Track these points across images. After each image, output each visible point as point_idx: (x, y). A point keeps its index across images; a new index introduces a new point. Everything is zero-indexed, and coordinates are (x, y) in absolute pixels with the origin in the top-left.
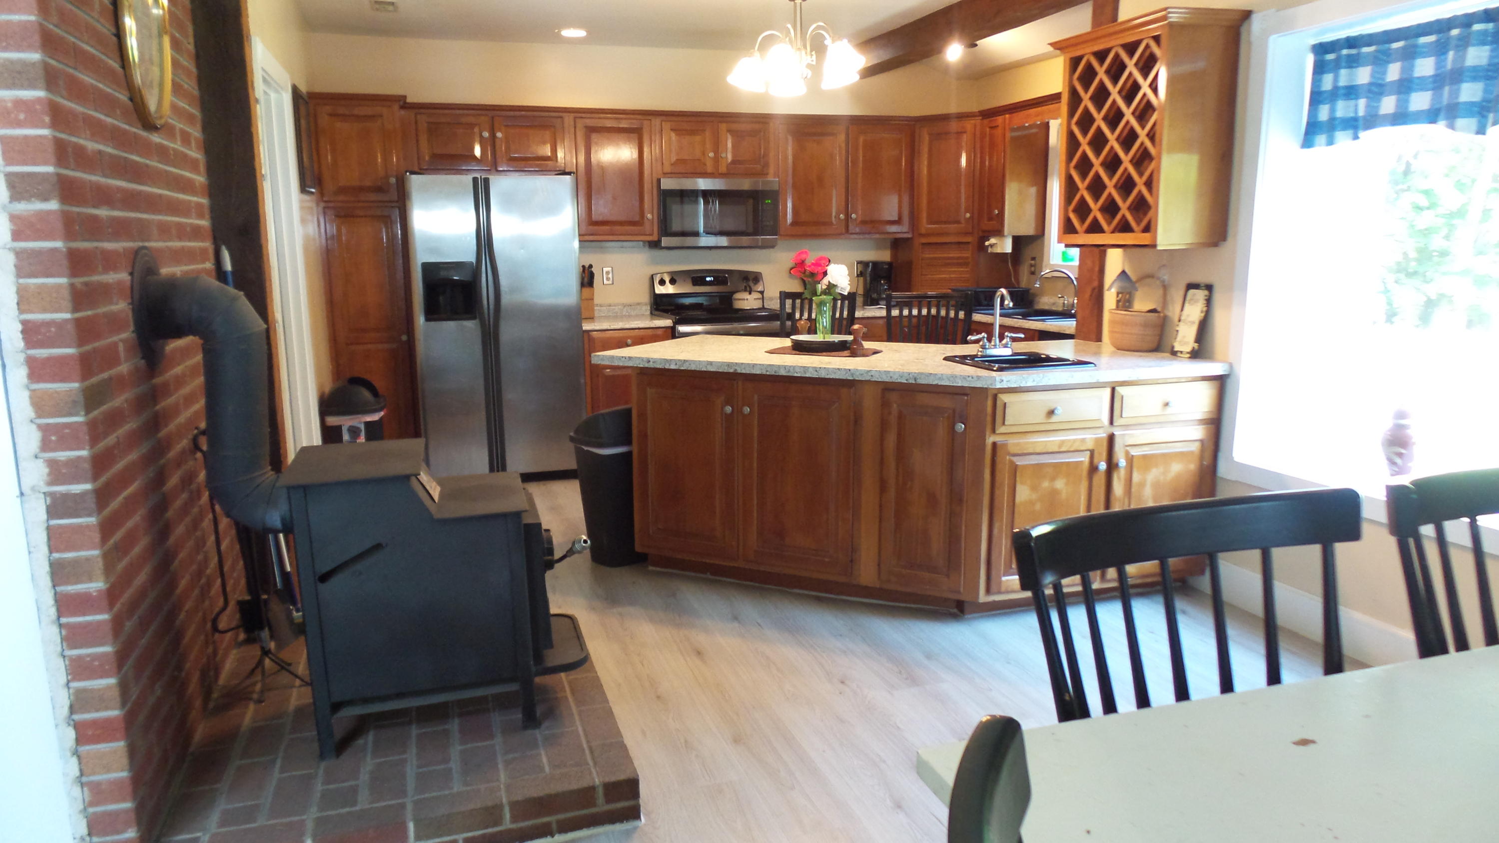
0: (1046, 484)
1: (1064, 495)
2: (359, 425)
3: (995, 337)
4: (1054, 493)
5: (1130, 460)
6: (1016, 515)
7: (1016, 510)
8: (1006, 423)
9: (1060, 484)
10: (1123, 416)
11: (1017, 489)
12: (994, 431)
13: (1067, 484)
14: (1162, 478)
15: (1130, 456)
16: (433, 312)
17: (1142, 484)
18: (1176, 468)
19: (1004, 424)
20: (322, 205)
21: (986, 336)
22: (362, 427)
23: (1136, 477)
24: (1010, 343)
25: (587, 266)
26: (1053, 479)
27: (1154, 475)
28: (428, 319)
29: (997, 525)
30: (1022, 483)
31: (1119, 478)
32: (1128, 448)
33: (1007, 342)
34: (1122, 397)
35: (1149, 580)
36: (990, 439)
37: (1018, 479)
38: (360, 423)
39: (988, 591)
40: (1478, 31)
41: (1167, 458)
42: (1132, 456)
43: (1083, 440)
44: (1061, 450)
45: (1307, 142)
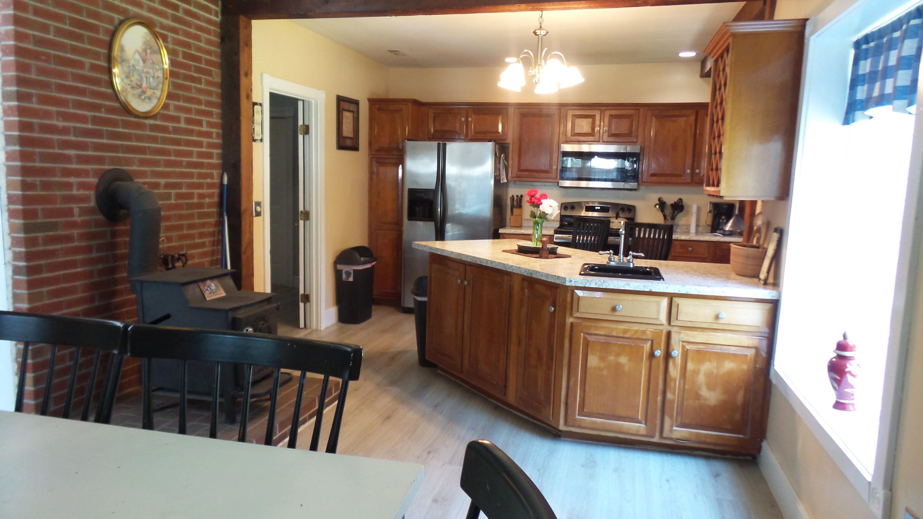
0: (611, 358)
1: (626, 368)
2: (350, 271)
3: (621, 254)
4: (618, 366)
5: (685, 354)
6: (588, 375)
7: (588, 371)
8: (579, 311)
9: (623, 360)
10: (679, 319)
11: (588, 358)
12: (571, 315)
13: (629, 360)
14: (715, 371)
15: (686, 350)
16: (412, 216)
17: (696, 372)
18: (729, 365)
19: (578, 311)
20: (371, 156)
21: (612, 252)
22: (352, 272)
23: (690, 366)
24: (631, 259)
25: (519, 195)
26: (618, 355)
27: (707, 367)
28: (409, 219)
29: (572, 380)
30: (592, 354)
31: (674, 364)
32: (684, 344)
33: (630, 258)
34: (678, 305)
35: (717, 448)
36: (570, 320)
37: (589, 350)
38: (351, 270)
39: (566, 423)
40: (914, 25)
41: (721, 356)
42: (688, 350)
43: (644, 332)
44: (626, 336)
45: (847, 121)
